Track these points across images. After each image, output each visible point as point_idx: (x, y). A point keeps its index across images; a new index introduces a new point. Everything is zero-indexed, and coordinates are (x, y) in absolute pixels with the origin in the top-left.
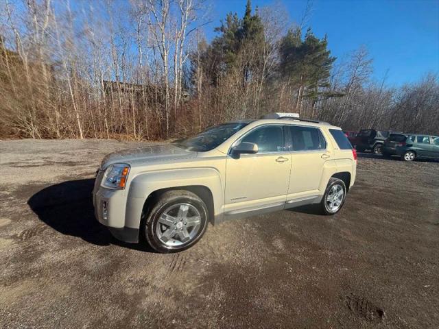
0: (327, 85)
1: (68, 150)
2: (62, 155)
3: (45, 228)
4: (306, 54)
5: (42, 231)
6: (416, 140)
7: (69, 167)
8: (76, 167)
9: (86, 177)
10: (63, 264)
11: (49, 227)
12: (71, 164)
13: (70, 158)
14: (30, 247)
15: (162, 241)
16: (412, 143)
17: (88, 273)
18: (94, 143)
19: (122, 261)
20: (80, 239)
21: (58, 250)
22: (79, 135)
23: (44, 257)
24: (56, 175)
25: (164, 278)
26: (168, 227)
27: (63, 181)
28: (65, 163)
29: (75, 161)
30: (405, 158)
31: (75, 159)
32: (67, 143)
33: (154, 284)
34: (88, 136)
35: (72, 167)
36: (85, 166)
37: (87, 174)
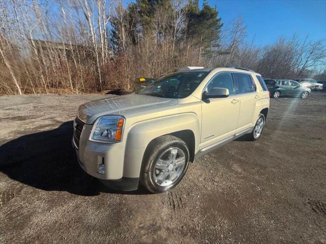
0: (218, 46)
1: (11, 105)
2: (7, 111)
3: (22, 188)
4: (204, 20)
5: (20, 191)
6: (281, 84)
7: (19, 122)
8: (27, 121)
9: (42, 130)
10: (61, 223)
11: (25, 185)
12: (21, 118)
13: (16, 113)
14: (13, 212)
15: (158, 184)
16: (278, 85)
17: (94, 228)
18: (35, 98)
19: (122, 209)
20: (66, 192)
21: (49, 210)
22: (17, 91)
23: (35, 220)
24: (9, 130)
25: (172, 218)
26: (161, 171)
27: (19, 136)
28: (14, 118)
29: (23, 115)
30: (274, 96)
31: (22, 114)
32: (7, 99)
33: (165, 226)
34: (26, 92)
35: (23, 122)
36: (37, 120)
37: (41, 127)
